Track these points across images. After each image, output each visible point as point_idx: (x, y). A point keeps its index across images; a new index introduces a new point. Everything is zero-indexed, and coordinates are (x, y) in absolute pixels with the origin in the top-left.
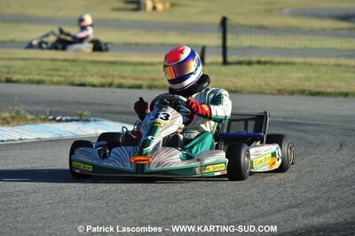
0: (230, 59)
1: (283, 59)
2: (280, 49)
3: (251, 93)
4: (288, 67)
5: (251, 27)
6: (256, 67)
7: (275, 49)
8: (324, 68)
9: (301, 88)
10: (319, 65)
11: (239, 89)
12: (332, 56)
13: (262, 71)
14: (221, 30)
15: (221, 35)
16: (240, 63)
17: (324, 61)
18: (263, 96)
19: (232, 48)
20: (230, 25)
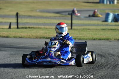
0: (19, 26)
1: (37, 27)
2: (36, 23)
3: (27, 38)
4: (39, 29)
5: (26, 16)
6: (28, 29)
7: (34, 23)
8: (51, 30)
9: (43, 36)
10: (49, 29)
11: (23, 37)
13: (30, 31)
14: (16, 17)
15: (16, 19)
16: (22, 28)
17: (51, 27)
18: (31, 39)
19: (20, 23)
20: (19, 15)
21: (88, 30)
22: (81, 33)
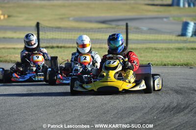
5: (52, 28)
6: (56, 49)
7: (66, 39)
12: (98, 43)
13: (60, 52)
15: (36, 32)
16: (47, 47)
20: (42, 27)
21: (154, 51)
22: (142, 55)
